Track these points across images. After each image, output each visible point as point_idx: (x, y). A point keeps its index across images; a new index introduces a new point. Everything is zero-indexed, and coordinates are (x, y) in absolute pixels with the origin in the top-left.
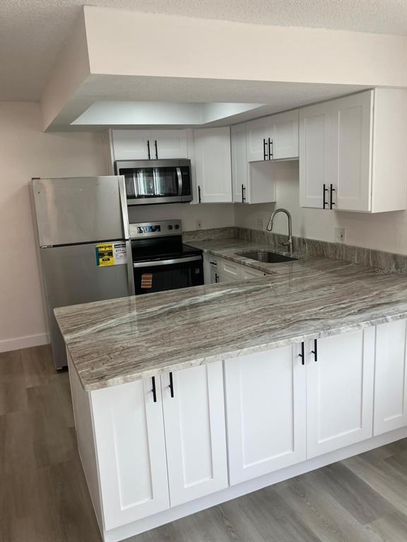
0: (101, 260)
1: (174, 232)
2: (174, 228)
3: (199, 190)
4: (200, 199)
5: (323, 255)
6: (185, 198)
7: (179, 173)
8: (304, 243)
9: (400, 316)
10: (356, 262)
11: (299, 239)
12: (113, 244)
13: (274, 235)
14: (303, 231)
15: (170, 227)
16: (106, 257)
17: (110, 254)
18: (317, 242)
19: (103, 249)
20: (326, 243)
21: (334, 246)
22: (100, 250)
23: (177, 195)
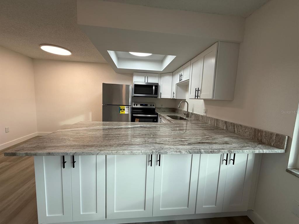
0: (121, 111)
1: (152, 107)
2: (152, 105)
3: (161, 94)
4: (161, 97)
5: (198, 119)
6: (155, 96)
7: (154, 88)
8: (192, 114)
9: (211, 152)
10: (210, 123)
11: (191, 113)
12: (125, 107)
13: (184, 111)
14: (193, 111)
15: (151, 105)
16: (123, 110)
17: (124, 110)
18: (197, 114)
19: (122, 108)
20: (199, 115)
21: (202, 116)
22: (121, 108)
23: (152, 94)
